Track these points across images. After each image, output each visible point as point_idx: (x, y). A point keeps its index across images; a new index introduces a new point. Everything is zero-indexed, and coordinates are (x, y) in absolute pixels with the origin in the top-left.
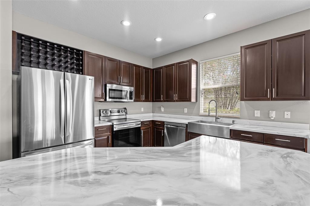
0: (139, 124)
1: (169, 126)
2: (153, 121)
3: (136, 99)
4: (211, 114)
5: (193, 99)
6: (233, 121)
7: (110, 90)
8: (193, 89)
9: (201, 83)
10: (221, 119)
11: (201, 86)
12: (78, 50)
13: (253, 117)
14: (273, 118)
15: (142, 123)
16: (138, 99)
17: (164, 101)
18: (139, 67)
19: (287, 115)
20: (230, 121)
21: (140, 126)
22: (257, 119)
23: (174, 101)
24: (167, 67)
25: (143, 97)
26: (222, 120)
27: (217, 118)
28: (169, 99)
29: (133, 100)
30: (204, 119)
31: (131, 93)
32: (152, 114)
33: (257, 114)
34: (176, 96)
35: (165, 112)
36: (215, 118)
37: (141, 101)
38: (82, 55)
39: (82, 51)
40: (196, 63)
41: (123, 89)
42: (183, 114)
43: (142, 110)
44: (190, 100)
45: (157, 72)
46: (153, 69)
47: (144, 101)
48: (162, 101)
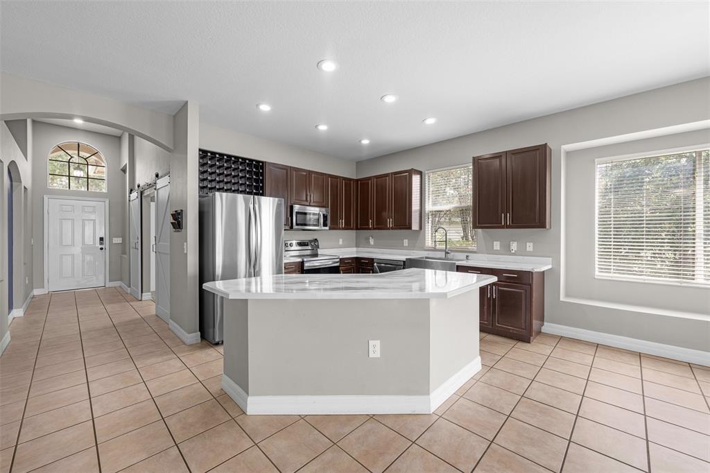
0: (337, 262)
1: (383, 265)
2: (357, 258)
3: (333, 226)
4: (438, 247)
5: (415, 226)
6: (467, 256)
7: (297, 213)
8: (416, 211)
9: (427, 202)
10: (452, 254)
11: (427, 207)
12: (258, 162)
13: (491, 251)
14: (513, 252)
15: (342, 260)
16: (335, 226)
17: (374, 229)
18: (336, 177)
19: (530, 247)
20: (463, 256)
21: (338, 264)
22: (496, 253)
23: (389, 229)
24: (377, 177)
25: (342, 223)
26: (453, 256)
27: (447, 253)
28: (381, 225)
29: (327, 228)
30: (431, 254)
31: (325, 217)
32: (355, 249)
33: (497, 246)
34: (390, 223)
35: (375, 246)
36: (444, 253)
37: (340, 229)
38: (262, 168)
39: (262, 162)
40: (420, 173)
41: (307, 211)
42: (402, 247)
43: (341, 243)
44: (410, 228)
45: (363, 184)
46: (357, 180)
47: (343, 229)
48: (370, 229)
